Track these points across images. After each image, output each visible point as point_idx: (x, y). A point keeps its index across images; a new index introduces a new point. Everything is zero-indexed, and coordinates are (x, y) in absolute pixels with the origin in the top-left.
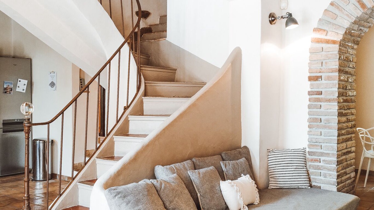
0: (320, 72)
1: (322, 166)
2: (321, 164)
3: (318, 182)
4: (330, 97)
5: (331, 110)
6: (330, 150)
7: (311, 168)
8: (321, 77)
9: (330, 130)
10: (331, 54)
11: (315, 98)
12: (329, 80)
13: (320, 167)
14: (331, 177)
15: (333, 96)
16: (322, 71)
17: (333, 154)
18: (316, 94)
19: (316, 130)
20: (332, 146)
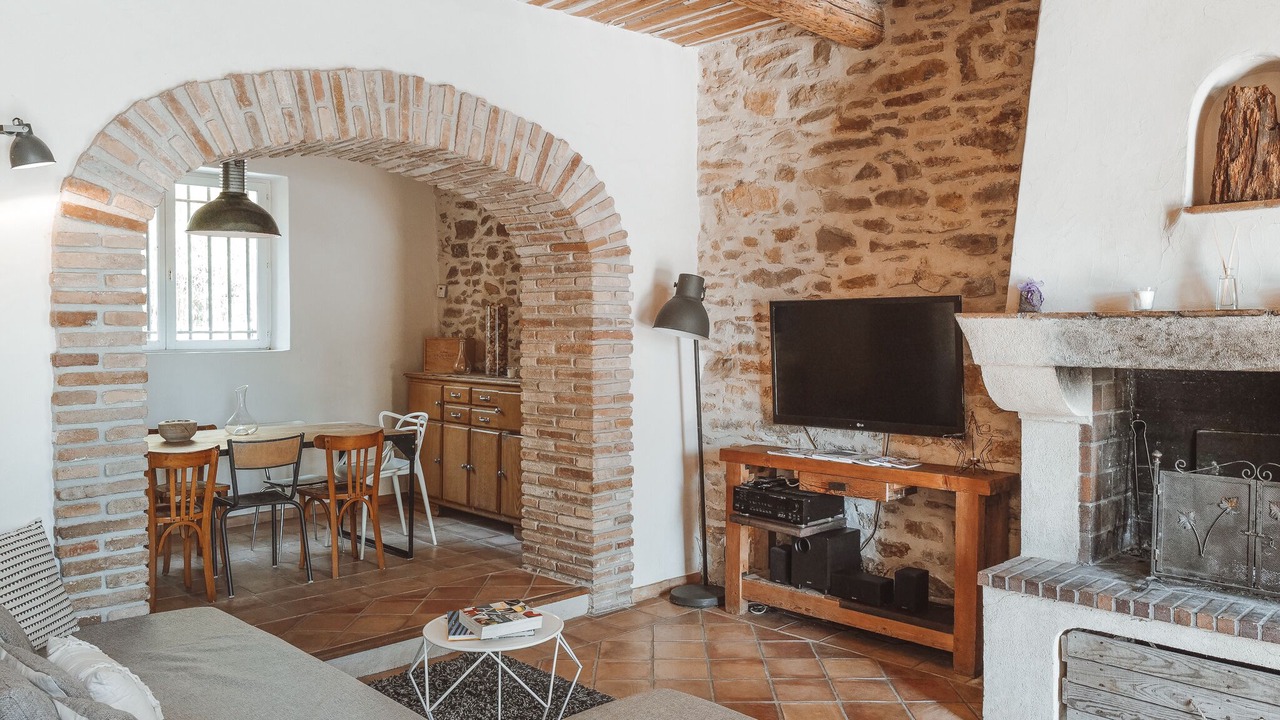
0: (95, 302)
1: (106, 559)
2: (101, 554)
3: (94, 606)
4: (125, 369)
5: (128, 405)
6: (129, 510)
7: (73, 572)
8: (92, 316)
9: (128, 458)
10: (124, 256)
11: (80, 375)
12: (120, 323)
13: (100, 562)
14: (133, 580)
15: (133, 366)
16: (98, 301)
17: (137, 520)
18: (84, 364)
19: (85, 463)
20: (134, 500)
